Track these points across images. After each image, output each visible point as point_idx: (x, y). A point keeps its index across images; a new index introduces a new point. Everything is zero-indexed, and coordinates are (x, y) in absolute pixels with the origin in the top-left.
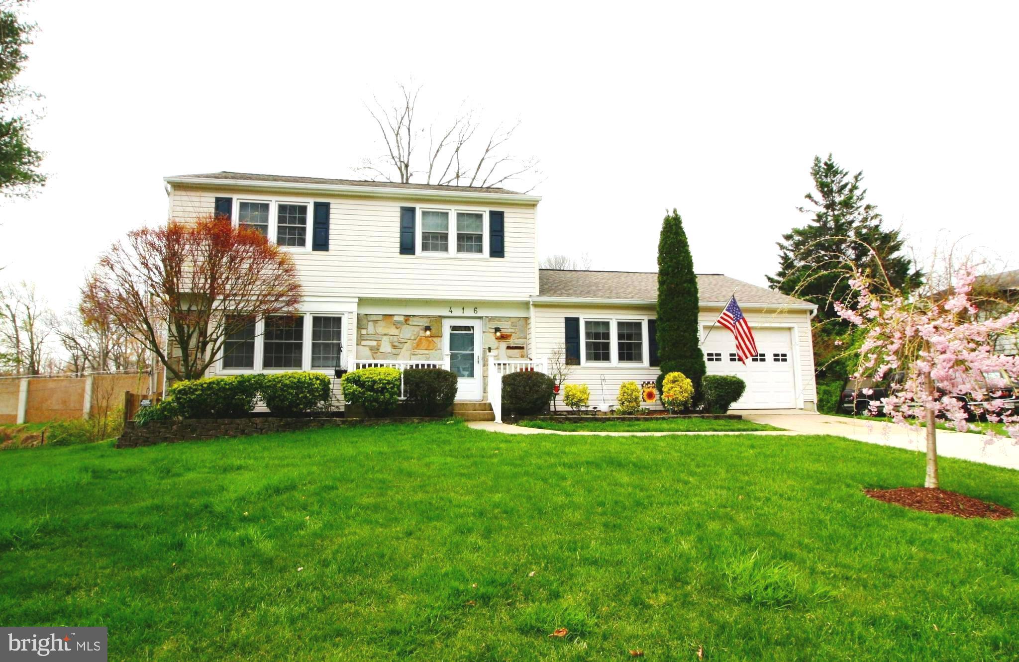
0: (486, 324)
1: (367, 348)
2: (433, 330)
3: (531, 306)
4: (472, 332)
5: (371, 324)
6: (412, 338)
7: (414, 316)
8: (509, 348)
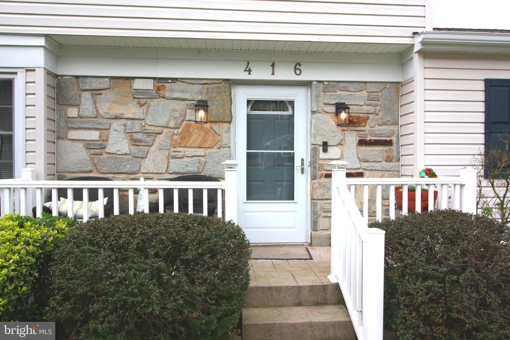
0: (318, 97)
1: (80, 145)
2: (212, 108)
3: (416, 57)
4: (290, 112)
5: (86, 96)
6: (172, 124)
7: (174, 80)
8: (362, 143)
